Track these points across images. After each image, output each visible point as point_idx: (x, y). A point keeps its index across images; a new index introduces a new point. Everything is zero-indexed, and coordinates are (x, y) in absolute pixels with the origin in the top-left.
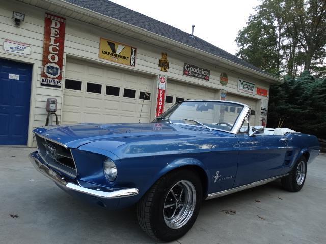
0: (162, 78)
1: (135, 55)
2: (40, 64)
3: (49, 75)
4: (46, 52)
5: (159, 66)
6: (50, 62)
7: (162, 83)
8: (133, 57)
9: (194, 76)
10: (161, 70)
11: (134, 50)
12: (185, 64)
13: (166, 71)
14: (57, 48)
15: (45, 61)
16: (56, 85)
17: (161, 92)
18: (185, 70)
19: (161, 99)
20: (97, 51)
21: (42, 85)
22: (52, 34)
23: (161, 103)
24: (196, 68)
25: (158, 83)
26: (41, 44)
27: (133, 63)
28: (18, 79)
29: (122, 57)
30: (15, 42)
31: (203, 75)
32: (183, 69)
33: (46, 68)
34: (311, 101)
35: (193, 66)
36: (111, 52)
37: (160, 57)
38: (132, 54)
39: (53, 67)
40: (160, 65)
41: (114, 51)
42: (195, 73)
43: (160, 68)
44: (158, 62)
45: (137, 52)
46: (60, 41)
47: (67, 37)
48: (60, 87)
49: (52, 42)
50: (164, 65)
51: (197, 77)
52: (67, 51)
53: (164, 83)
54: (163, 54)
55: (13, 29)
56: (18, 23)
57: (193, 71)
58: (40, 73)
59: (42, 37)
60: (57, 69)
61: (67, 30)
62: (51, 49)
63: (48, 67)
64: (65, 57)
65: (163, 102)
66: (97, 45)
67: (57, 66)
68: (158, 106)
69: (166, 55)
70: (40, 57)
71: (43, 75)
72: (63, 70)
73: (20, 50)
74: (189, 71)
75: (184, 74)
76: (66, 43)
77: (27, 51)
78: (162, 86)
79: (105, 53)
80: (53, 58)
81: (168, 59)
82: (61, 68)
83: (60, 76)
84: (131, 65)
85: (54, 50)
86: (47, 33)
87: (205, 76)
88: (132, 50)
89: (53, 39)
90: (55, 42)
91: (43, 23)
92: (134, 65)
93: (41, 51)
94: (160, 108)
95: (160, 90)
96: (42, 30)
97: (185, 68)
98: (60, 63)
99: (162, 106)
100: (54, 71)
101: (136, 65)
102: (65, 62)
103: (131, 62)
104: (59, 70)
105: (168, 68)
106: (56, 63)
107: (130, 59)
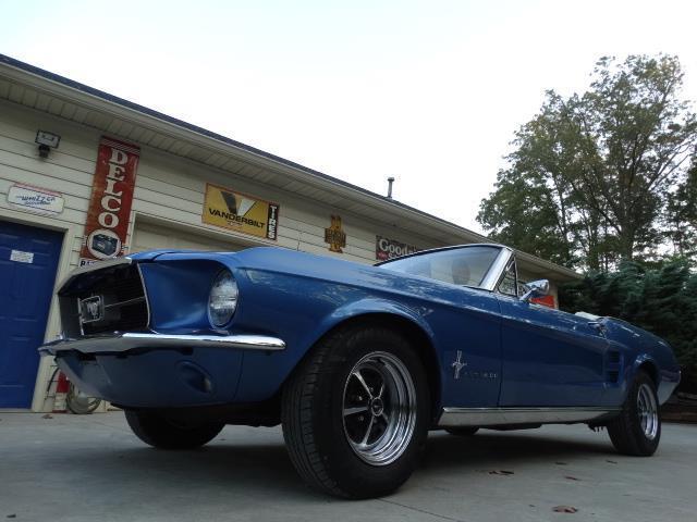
1: (276, 218)
2: (80, 231)
3: (95, 253)
4: (95, 207)
5: (326, 241)
6: (101, 227)
8: (272, 221)
10: (331, 250)
11: (274, 208)
12: (379, 238)
13: (340, 251)
14: (119, 201)
15: (91, 225)
18: (379, 251)
20: (199, 209)
22: (111, 175)
24: (402, 246)
26: (86, 192)
27: (271, 234)
28: (30, 261)
29: (251, 222)
30: (33, 188)
32: (374, 247)
33: (91, 240)
34: (645, 312)
35: (396, 243)
36: (227, 211)
37: (328, 224)
38: (270, 217)
39: (106, 238)
40: (327, 239)
41: (234, 211)
44: (323, 233)
45: (280, 213)
46: (126, 189)
47: (140, 180)
49: (110, 190)
50: (335, 239)
52: (138, 207)
54: (333, 218)
55: (34, 164)
56: (44, 152)
57: (394, 253)
58: (78, 247)
59: (89, 179)
60: (114, 241)
61: (141, 168)
62: (105, 202)
63: (96, 238)
64: (132, 219)
66: (200, 198)
67: (114, 236)
69: (339, 219)
70: (81, 218)
71: (85, 253)
72: (127, 244)
73: (42, 202)
74: (387, 253)
75: (378, 257)
76: (137, 192)
77: (56, 204)
79: (217, 213)
80: (108, 220)
81: (344, 228)
82: (123, 241)
83: (121, 255)
84: (267, 237)
85: (112, 204)
86: (101, 174)
88: (270, 210)
89: (111, 184)
90: (116, 189)
91: (94, 155)
92: (274, 239)
93: (84, 205)
96: (91, 167)
97: (378, 246)
98: (121, 231)
100: (107, 245)
101: (278, 238)
102: (131, 229)
103: (268, 231)
104: (119, 243)
105: (344, 246)
106: (113, 230)
107: (265, 227)
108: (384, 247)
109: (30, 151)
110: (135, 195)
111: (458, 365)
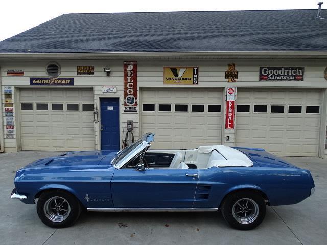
0: (230, 90)
1: (197, 74)
2: (123, 98)
3: (128, 104)
4: (126, 88)
5: (226, 78)
6: (129, 95)
7: (231, 93)
9: (277, 79)
10: (229, 82)
11: (196, 69)
12: (261, 69)
13: (235, 81)
14: (133, 84)
15: (126, 95)
16: (133, 110)
17: (230, 103)
18: (261, 75)
19: (230, 111)
20: (162, 79)
21: (125, 111)
22: (129, 75)
23: (230, 115)
24: (279, 69)
25: (226, 94)
26: (122, 83)
27: (195, 82)
28: (113, 109)
29: (185, 79)
30: (108, 86)
31: (292, 75)
32: (258, 74)
33: (126, 100)
35: (274, 69)
36: (174, 77)
37: (227, 69)
38: (194, 74)
39: (131, 98)
41: (176, 75)
42: (279, 75)
43: (227, 80)
44: (224, 74)
45: (199, 70)
46: (134, 78)
47: (138, 74)
48: (136, 111)
49: (129, 81)
50: (232, 76)
51: (281, 79)
52: (140, 84)
53: (233, 94)
54: (229, 65)
55: (106, 78)
56: (108, 74)
57: (274, 74)
58: (123, 103)
59: (122, 79)
61: (139, 69)
62: (128, 86)
63: (128, 99)
64: (138, 89)
65: (233, 112)
66: (162, 74)
67: (133, 97)
68: (227, 117)
69: (234, 65)
70: (122, 93)
71: (125, 105)
72: (138, 98)
73: (111, 90)
74: (267, 75)
75: (261, 79)
76: (138, 79)
77: (115, 90)
78: (231, 97)
79: (169, 79)
80: (130, 92)
81: (237, 69)
82: (136, 98)
83: (136, 103)
84: (193, 83)
85: (131, 86)
86: (126, 75)
87: (295, 76)
88: (194, 70)
89: (129, 78)
90: (131, 80)
91: (122, 69)
92: (197, 83)
93: (122, 88)
94: (230, 118)
95: (228, 102)
96: (122, 74)
97: (261, 73)
98: (135, 95)
99: (232, 117)
100: (131, 101)
101: (199, 83)
102: (138, 93)
103: (193, 81)
105: (237, 78)
106: (132, 95)
107: (192, 79)
108: (265, 72)
109: (105, 74)
111: (87, 198)
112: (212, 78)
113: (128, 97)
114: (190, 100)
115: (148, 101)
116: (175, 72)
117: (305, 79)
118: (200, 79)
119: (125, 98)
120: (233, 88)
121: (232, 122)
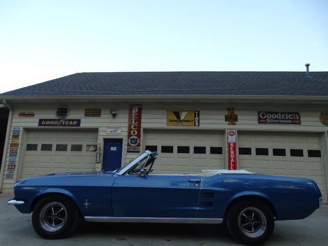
0: (230, 132)
1: (198, 116)
2: (127, 137)
3: (131, 144)
4: (130, 129)
5: (226, 121)
6: (132, 136)
7: (232, 136)
8: (196, 118)
9: (275, 123)
10: (229, 124)
11: (197, 113)
12: (259, 113)
13: (235, 124)
14: (137, 125)
15: (129, 135)
16: (136, 150)
17: (232, 145)
18: (259, 119)
19: (232, 152)
20: (165, 121)
21: (128, 152)
22: (133, 117)
23: (232, 156)
24: (277, 113)
25: (227, 136)
26: (127, 125)
27: (197, 124)
28: (116, 150)
29: (187, 121)
30: (113, 128)
31: (289, 119)
32: (256, 118)
33: (130, 141)
35: (271, 113)
36: (176, 119)
37: (226, 113)
38: (195, 116)
39: (134, 139)
40: (226, 120)
41: (179, 117)
42: (276, 119)
43: (228, 123)
44: (224, 117)
46: (139, 120)
47: (143, 116)
48: (139, 152)
49: (133, 122)
50: (232, 119)
51: (280, 123)
52: (143, 126)
53: (234, 136)
54: (229, 109)
55: (112, 120)
56: (114, 116)
57: (272, 118)
58: (126, 144)
59: (127, 120)
60: (137, 139)
61: (143, 112)
62: (132, 127)
63: (131, 139)
64: (142, 130)
65: (235, 154)
66: (165, 116)
67: (136, 138)
68: (230, 159)
69: (233, 109)
70: (126, 134)
71: (128, 145)
72: (141, 139)
73: (115, 131)
74: (266, 119)
75: (260, 123)
76: (142, 121)
77: (119, 131)
78: (232, 139)
79: (172, 121)
80: (134, 133)
81: (236, 113)
82: (140, 139)
83: (139, 144)
84: (195, 126)
85: (135, 127)
86: (130, 118)
87: (292, 120)
88: (196, 113)
89: (134, 120)
90: (135, 122)
91: (127, 112)
92: (199, 125)
93: (126, 129)
94: (232, 160)
95: (229, 144)
96: (127, 116)
97: (259, 117)
98: (139, 135)
99: (235, 159)
100: (135, 141)
101: (200, 125)
102: (142, 134)
103: (195, 123)
104: (138, 140)
105: (237, 121)
106: (136, 136)
107: (194, 121)
108: (263, 116)
109: (111, 116)
110: (142, 122)
111: (86, 204)
112: (213, 121)
113: (131, 138)
114: (192, 142)
115: (151, 143)
116: (177, 115)
117: (302, 123)
118: (201, 121)
119: (128, 139)
120: (234, 131)
121: (235, 163)
